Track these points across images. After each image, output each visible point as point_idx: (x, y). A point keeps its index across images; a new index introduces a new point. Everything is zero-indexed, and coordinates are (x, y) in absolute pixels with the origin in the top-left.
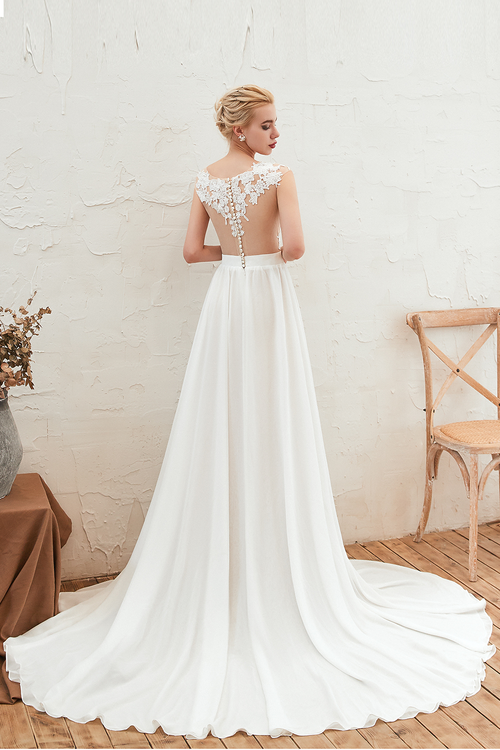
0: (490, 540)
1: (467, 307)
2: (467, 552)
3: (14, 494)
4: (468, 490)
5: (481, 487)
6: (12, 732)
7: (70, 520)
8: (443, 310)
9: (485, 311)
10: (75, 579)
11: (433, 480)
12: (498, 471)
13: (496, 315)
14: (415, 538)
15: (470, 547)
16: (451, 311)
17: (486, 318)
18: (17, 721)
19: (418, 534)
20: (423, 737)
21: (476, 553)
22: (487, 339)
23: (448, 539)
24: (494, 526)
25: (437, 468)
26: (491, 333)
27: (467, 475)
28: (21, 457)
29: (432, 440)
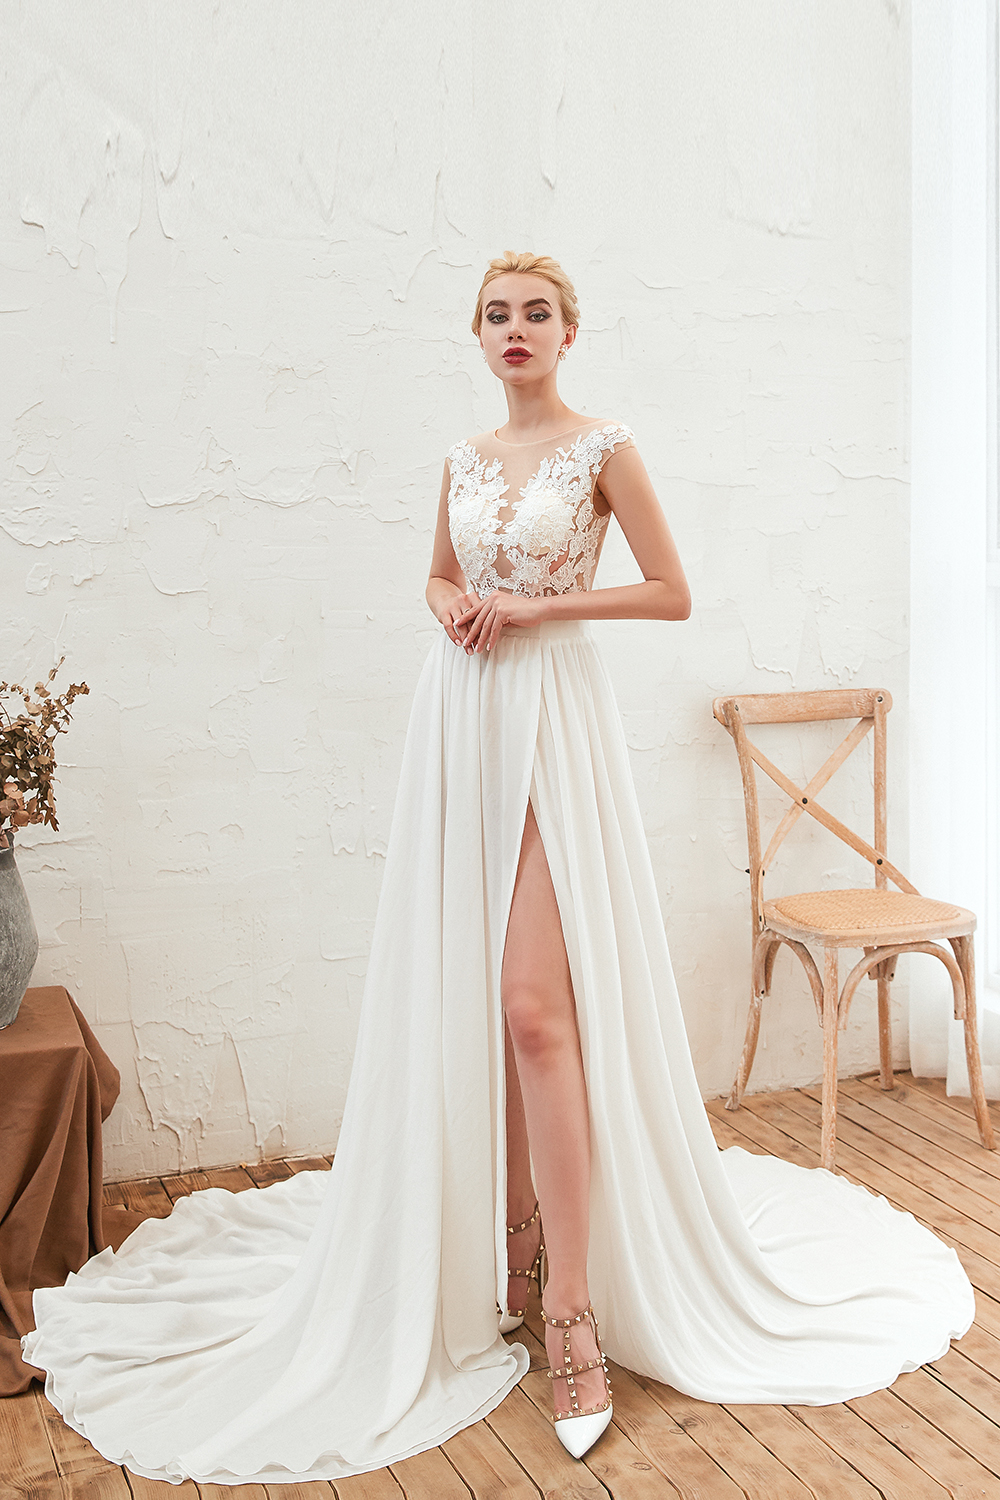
0: (862, 1105)
1: (821, 688)
2: (819, 1126)
3: (21, 1024)
4: (820, 1012)
5: (843, 1008)
6: (15, 1447)
7: (116, 1072)
8: (777, 692)
9: (854, 694)
10: (124, 1180)
11: (762, 996)
12: (876, 981)
13: (873, 702)
14: (728, 1103)
15: (823, 1114)
16: (794, 695)
17: (855, 707)
18: (22, 1425)
19: (734, 1095)
20: (727, 1431)
21: (834, 1125)
22: (855, 745)
23: (788, 1103)
24: (869, 1082)
25: (770, 975)
26: (864, 734)
27: (819, 986)
28: (35, 954)
29: (761, 924)
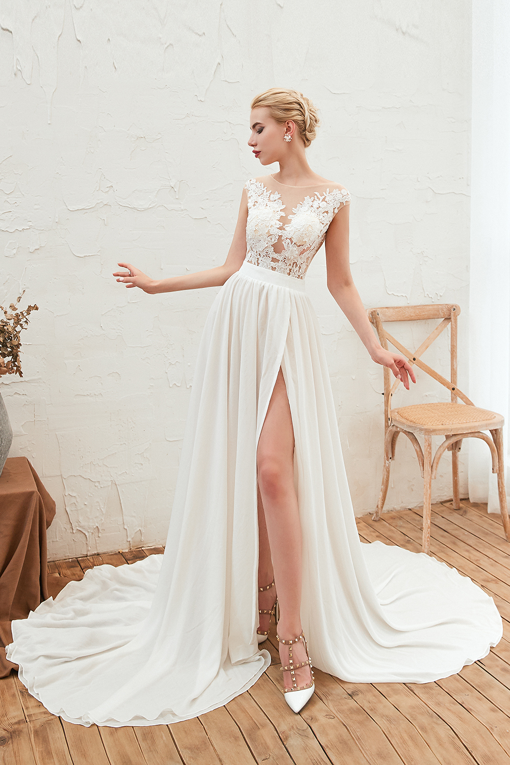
0: (443, 517)
1: (423, 303)
2: (421, 529)
3: (5, 477)
4: (422, 469)
5: (434, 467)
6: (3, 706)
7: (54, 502)
8: (399, 306)
9: (440, 307)
10: (58, 559)
11: (390, 460)
12: (451, 452)
13: (450, 311)
14: (373, 517)
15: (424, 523)
16: (408, 307)
17: (441, 313)
18: (7, 695)
19: (377, 513)
20: (374, 698)
21: (429, 530)
22: (441, 331)
23: (405, 517)
24: (448, 504)
25: (394, 449)
26: (445, 326)
27: (421, 456)
28: (10, 441)
29: (389, 422)
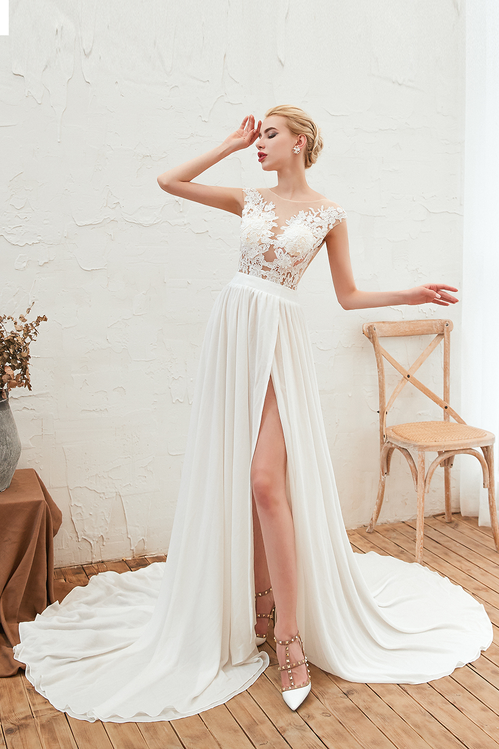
0: (435, 530)
1: (418, 318)
2: (415, 541)
3: (13, 488)
4: (416, 484)
5: (427, 482)
6: (11, 703)
7: (60, 512)
8: (396, 321)
9: (434, 322)
10: (64, 566)
11: (385, 476)
12: (443, 468)
13: (443, 326)
14: (368, 529)
15: (417, 536)
16: (403, 322)
17: (434, 329)
18: (14, 692)
19: (371, 525)
20: (369, 697)
21: (422, 541)
22: (434, 348)
23: (398, 529)
24: (440, 518)
25: (389, 465)
26: (439, 342)
27: (415, 470)
28: (19, 453)
29: (385, 439)
